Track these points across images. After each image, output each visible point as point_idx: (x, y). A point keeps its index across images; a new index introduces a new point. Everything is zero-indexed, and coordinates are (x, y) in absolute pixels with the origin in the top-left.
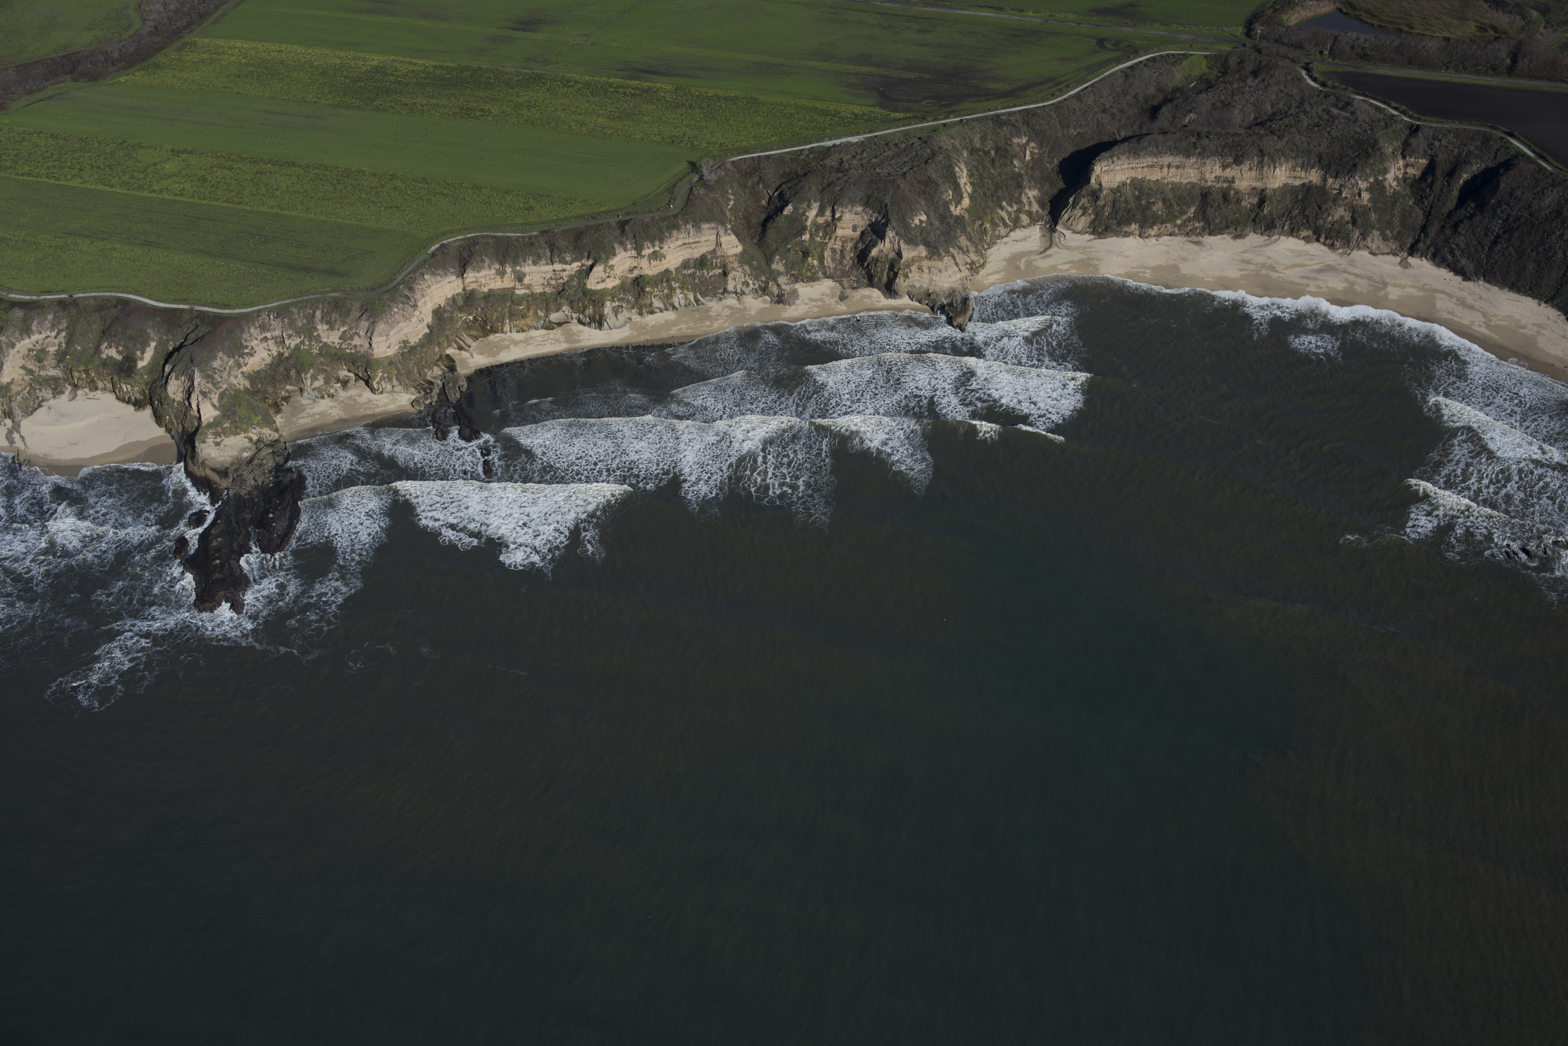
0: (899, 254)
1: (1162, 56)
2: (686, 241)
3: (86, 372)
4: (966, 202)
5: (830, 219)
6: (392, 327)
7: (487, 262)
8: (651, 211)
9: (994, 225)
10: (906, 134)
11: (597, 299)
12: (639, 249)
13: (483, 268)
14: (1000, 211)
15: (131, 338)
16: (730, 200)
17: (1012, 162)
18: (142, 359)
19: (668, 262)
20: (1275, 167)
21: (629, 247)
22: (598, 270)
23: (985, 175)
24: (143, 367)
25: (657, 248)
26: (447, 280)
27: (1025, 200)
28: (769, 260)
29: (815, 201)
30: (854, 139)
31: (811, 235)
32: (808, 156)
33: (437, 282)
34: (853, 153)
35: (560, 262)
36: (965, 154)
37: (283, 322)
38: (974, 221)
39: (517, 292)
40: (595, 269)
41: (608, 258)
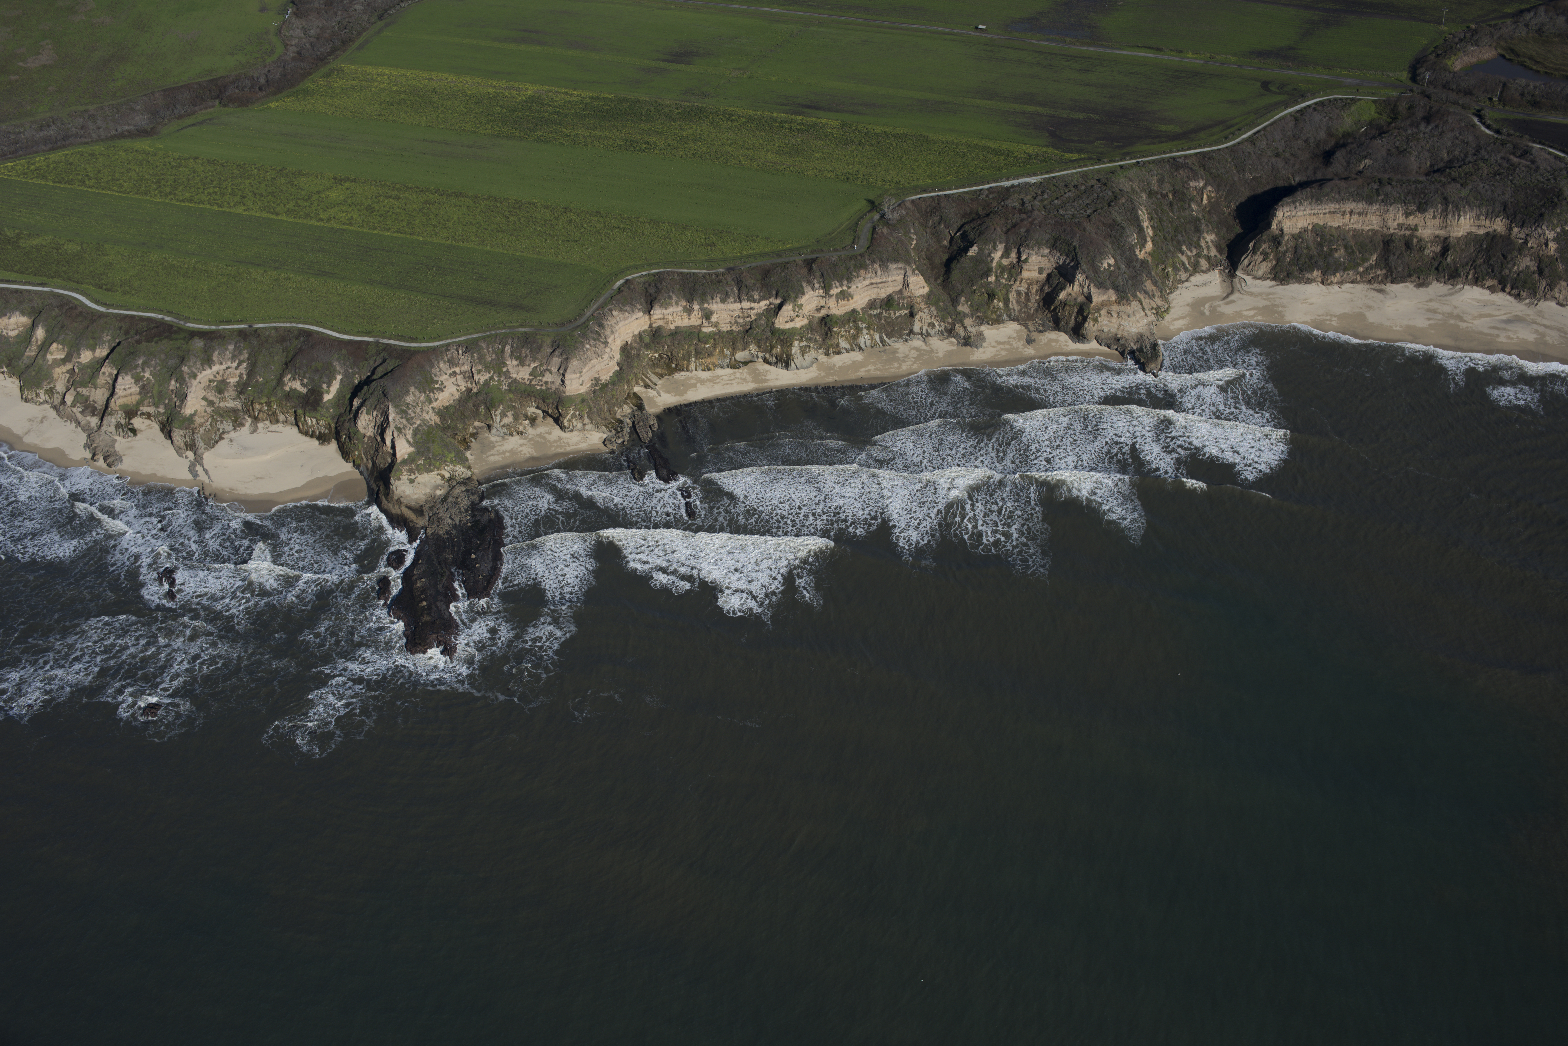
0: (1089, 298)
1: (1330, 100)
2: (874, 281)
3: (269, 404)
4: (1149, 246)
5: (1015, 261)
6: (585, 364)
7: (674, 298)
8: (836, 250)
9: (1176, 269)
10: (1084, 175)
11: (785, 338)
12: (827, 288)
13: (670, 304)
14: (1180, 255)
15: (316, 371)
16: (913, 239)
17: (1190, 206)
18: (328, 392)
19: (856, 302)
20: (1459, 216)
21: (817, 285)
22: (787, 309)
23: (1165, 219)
24: (329, 400)
25: (845, 288)
26: (635, 316)
27: (1203, 244)
28: (955, 302)
29: (1000, 243)
30: (1032, 180)
31: (997, 277)
32: (987, 196)
33: (625, 319)
34: (1033, 194)
35: (748, 300)
36: (1144, 197)
37: (472, 356)
38: (1157, 265)
39: (704, 330)
40: (784, 308)
41: (797, 297)
